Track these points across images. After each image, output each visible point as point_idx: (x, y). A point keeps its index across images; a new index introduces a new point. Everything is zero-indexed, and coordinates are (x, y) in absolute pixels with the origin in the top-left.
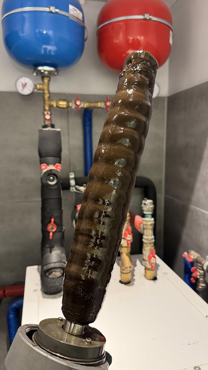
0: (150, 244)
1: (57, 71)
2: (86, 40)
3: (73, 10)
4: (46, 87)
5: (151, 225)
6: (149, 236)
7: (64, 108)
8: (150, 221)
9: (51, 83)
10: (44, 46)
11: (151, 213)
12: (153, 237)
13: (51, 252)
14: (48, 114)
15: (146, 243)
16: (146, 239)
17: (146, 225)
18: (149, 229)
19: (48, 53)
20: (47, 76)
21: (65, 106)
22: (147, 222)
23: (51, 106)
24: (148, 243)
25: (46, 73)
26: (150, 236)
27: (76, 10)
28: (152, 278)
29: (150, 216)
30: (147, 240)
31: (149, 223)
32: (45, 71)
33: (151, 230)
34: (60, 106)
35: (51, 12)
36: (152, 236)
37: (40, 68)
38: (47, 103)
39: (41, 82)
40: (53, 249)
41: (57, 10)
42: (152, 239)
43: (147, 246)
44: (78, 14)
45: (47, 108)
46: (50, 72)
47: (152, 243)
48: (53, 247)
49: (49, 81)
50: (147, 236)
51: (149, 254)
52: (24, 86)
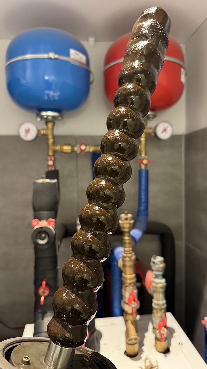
0: (161, 310)
1: (61, 116)
2: (92, 83)
3: (75, 54)
4: (50, 133)
5: (162, 288)
6: (159, 301)
7: (68, 153)
8: (161, 283)
9: (55, 127)
10: (47, 92)
11: (161, 273)
12: (164, 301)
13: (43, 318)
14: (51, 160)
15: (156, 309)
16: (155, 304)
17: (156, 287)
18: (160, 292)
19: (52, 99)
20: (50, 121)
21: (69, 151)
22: (157, 284)
23: (55, 152)
24: (158, 309)
25: (50, 118)
26: (161, 300)
27: (78, 55)
28: (163, 351)
29: (161, 277)
30: (158, 305)
31: (160, 285)
32: (48, 116)
33: (162, 293)
34: (65, 151)
35: (50, 59)
36: (162, 300)
37: (44, 114)
38: (51, 148)
39: (44, 127)
40: (46, 315)
41: (57, 56)
42: (163, 305)
43: (158, 312)
44: (81, 58)
45: (51, 153)
46: (54, 117)
47: (163, 309)
48: (46, 313)
49: (54, 125)
50: (158, 300)
51: (160, 322)
52: (27, 131)
